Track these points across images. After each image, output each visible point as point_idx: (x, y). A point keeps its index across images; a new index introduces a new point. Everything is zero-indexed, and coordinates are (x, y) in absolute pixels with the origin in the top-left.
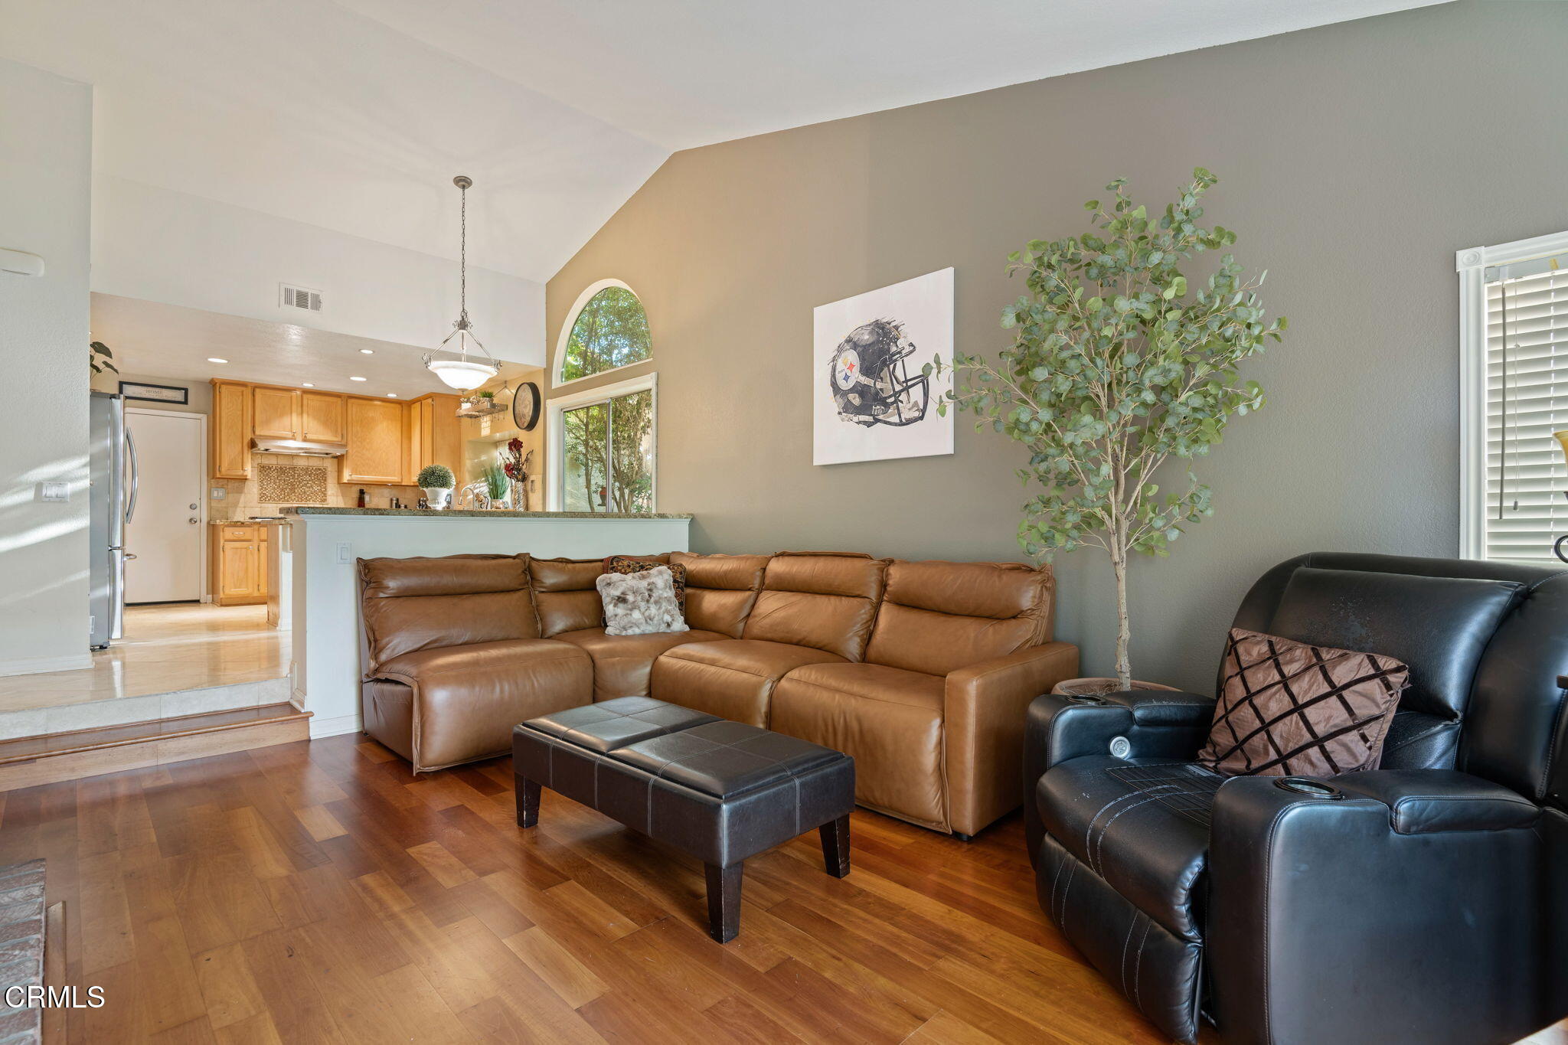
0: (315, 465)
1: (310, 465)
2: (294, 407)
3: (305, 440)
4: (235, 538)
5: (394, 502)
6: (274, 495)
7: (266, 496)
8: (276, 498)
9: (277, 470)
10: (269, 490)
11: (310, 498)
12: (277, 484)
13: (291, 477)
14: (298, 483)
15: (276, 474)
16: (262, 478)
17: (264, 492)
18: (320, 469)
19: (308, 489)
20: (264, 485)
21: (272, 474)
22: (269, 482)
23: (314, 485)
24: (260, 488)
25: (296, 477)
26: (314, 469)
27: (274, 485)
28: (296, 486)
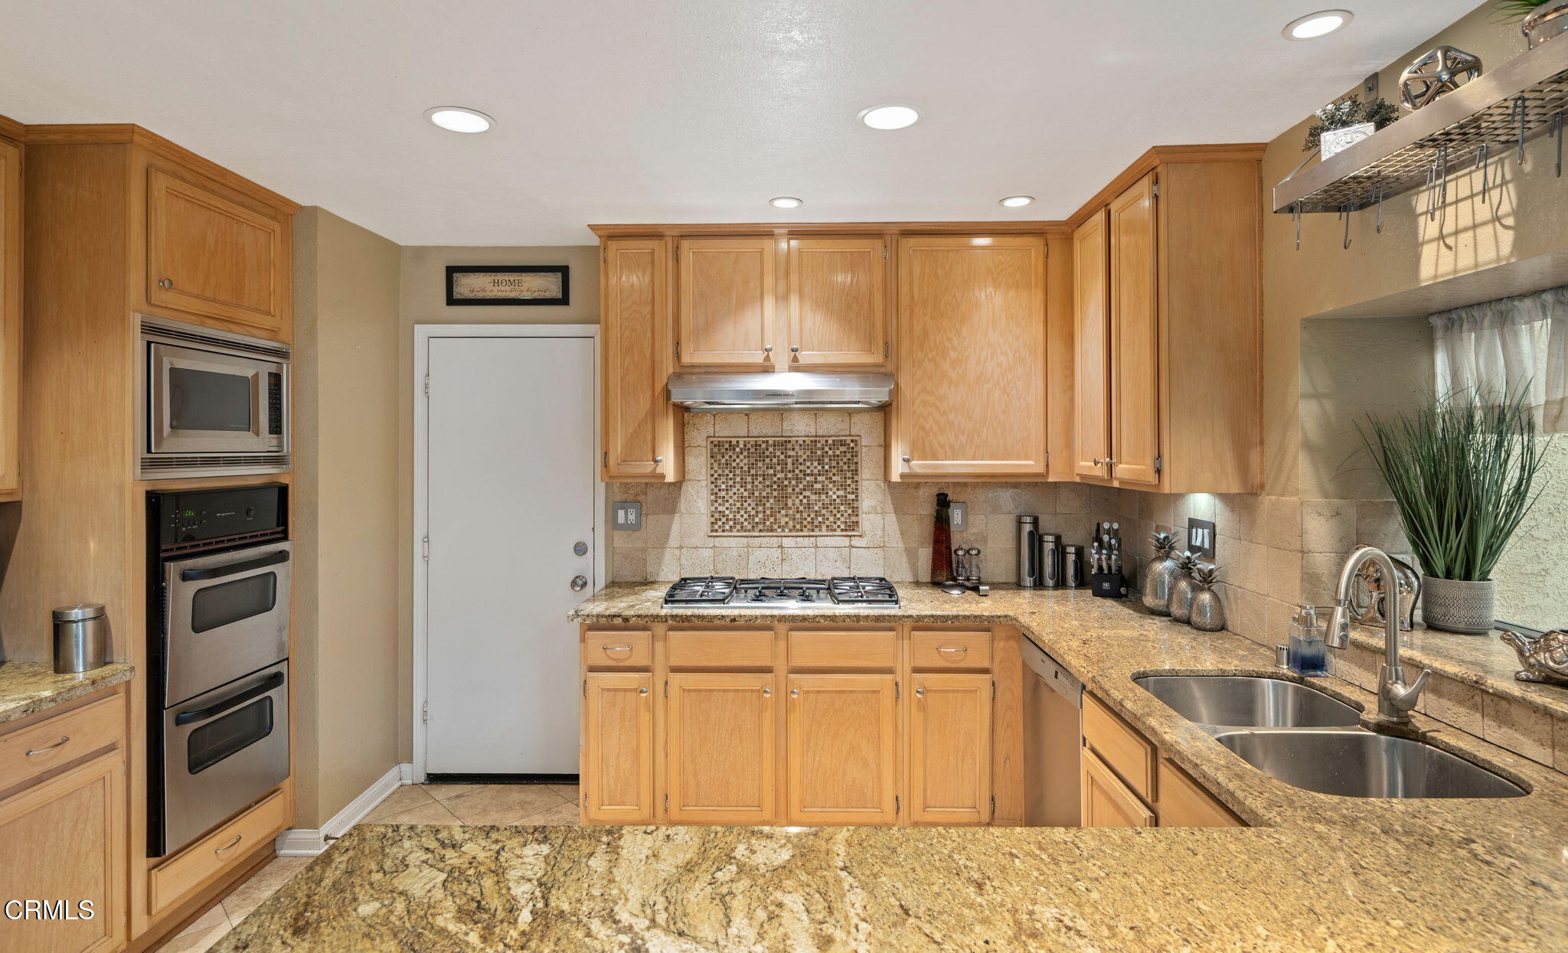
0: (833, 433)
1: (821, 432)
2: (769, 281)
3: (796, 367)
4: (612, 663)
5: (1027, 528)
6: (742, 516)
7: (724, 520)
8: (746, 524)
9: (749, 449)
10: (731, 505)
11: (820, 519)
12: (749, 486)
13: (779, 468)
14: (794, 482)
15: (746, 461)
16: (716, 472)
17: (720, 509)
18: (843, 443)
19: (816, 497)
20: (720, 490)
21: (738, 461)
22: (731, 483)
23: (831, 486)
24: (713, 497)
25: (790, 467)
26: (830, 442)
27: (742, 490)
28: (790, 490)
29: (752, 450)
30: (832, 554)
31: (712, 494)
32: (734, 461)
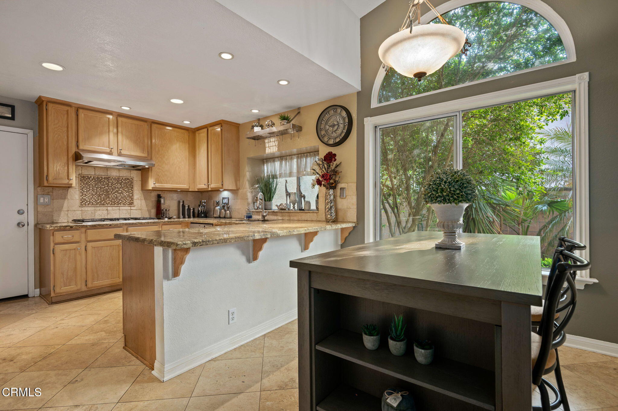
0: (125, 176)
1: (121, 175)
2: (111, 128)
3: (120, 155)
4: (66, 241)
6: (93, 200)
7: (86, 201)
8: (94, 203)
9: (95, 179)
10: (88, 196)
11: (121, 201)
12: (95, 191)
13: (106, 185)
14: (111, 190)
15: (94, 183)
16: (82, 186)
17: (84, 198)
18: (128, 179)
19: (119, 195)
20: (84, 192)
21: (91, 182)
22: (88, 189)
23: (124, 191)
24: (81, 194)
25: (110, 185)
26: (124, 178)
27: (93, 192)
28: (110, 192)
29: (96, 179)
30: (124, 212)
31: (81, 193)
32: (90, 182)
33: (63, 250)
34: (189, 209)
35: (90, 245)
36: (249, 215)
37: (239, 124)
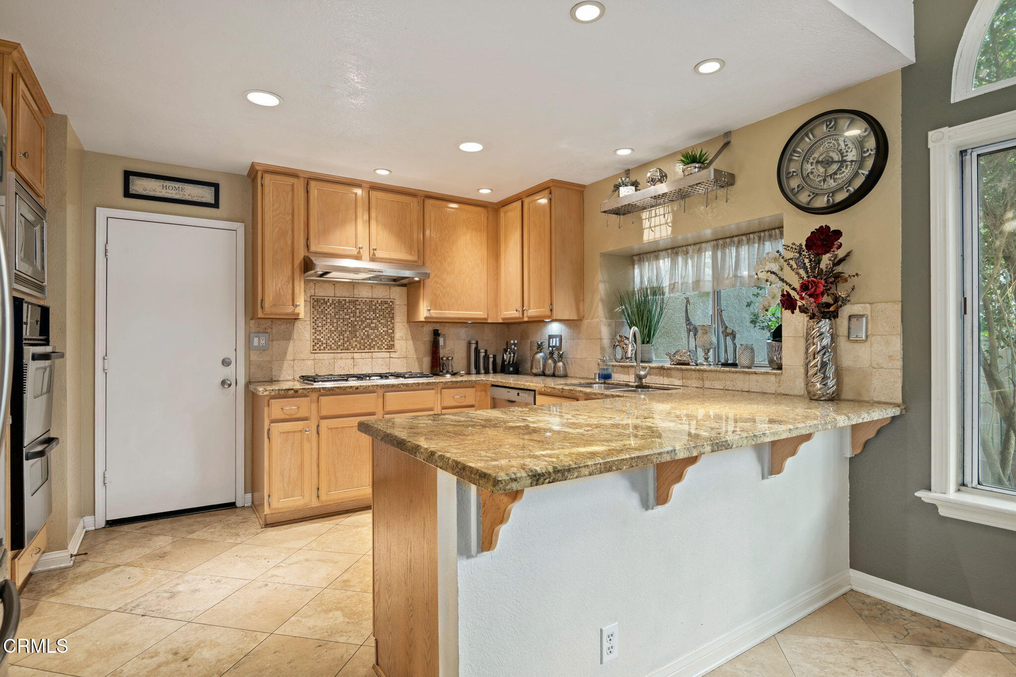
0: (380, 297)
1: (375, 296)
2: (359, 210)
3: (373, 259)
4: (287, 417)
5: (473, 346)
6: (331, 341)
7: (320, 343)
8: (333, 346)
9: (335, 304)
10: (324, 335)
11: (374, 343)
12: (335, 325)
13: (352, 315)
14: (360, 323)
15: (333, 310)
16: (316, 316)
17: (318, 337)
18: (386, 303)
19: (372, 331)
20: (318, 327)
21: (328, 310)
22: (324, 322)
23: (380, 325)
24: (314, 331)
25: (358, 314)
26: (379, 302)
27: (331, 327)
28: (358, 327)
29: (337, 304)
30: (380, 361)
31: (313, 329)
32: (326, 310)
33: (283, 433)
34: (486, 357)
35: (324, 424)
36: (606, 372)
37: (584, 186)
